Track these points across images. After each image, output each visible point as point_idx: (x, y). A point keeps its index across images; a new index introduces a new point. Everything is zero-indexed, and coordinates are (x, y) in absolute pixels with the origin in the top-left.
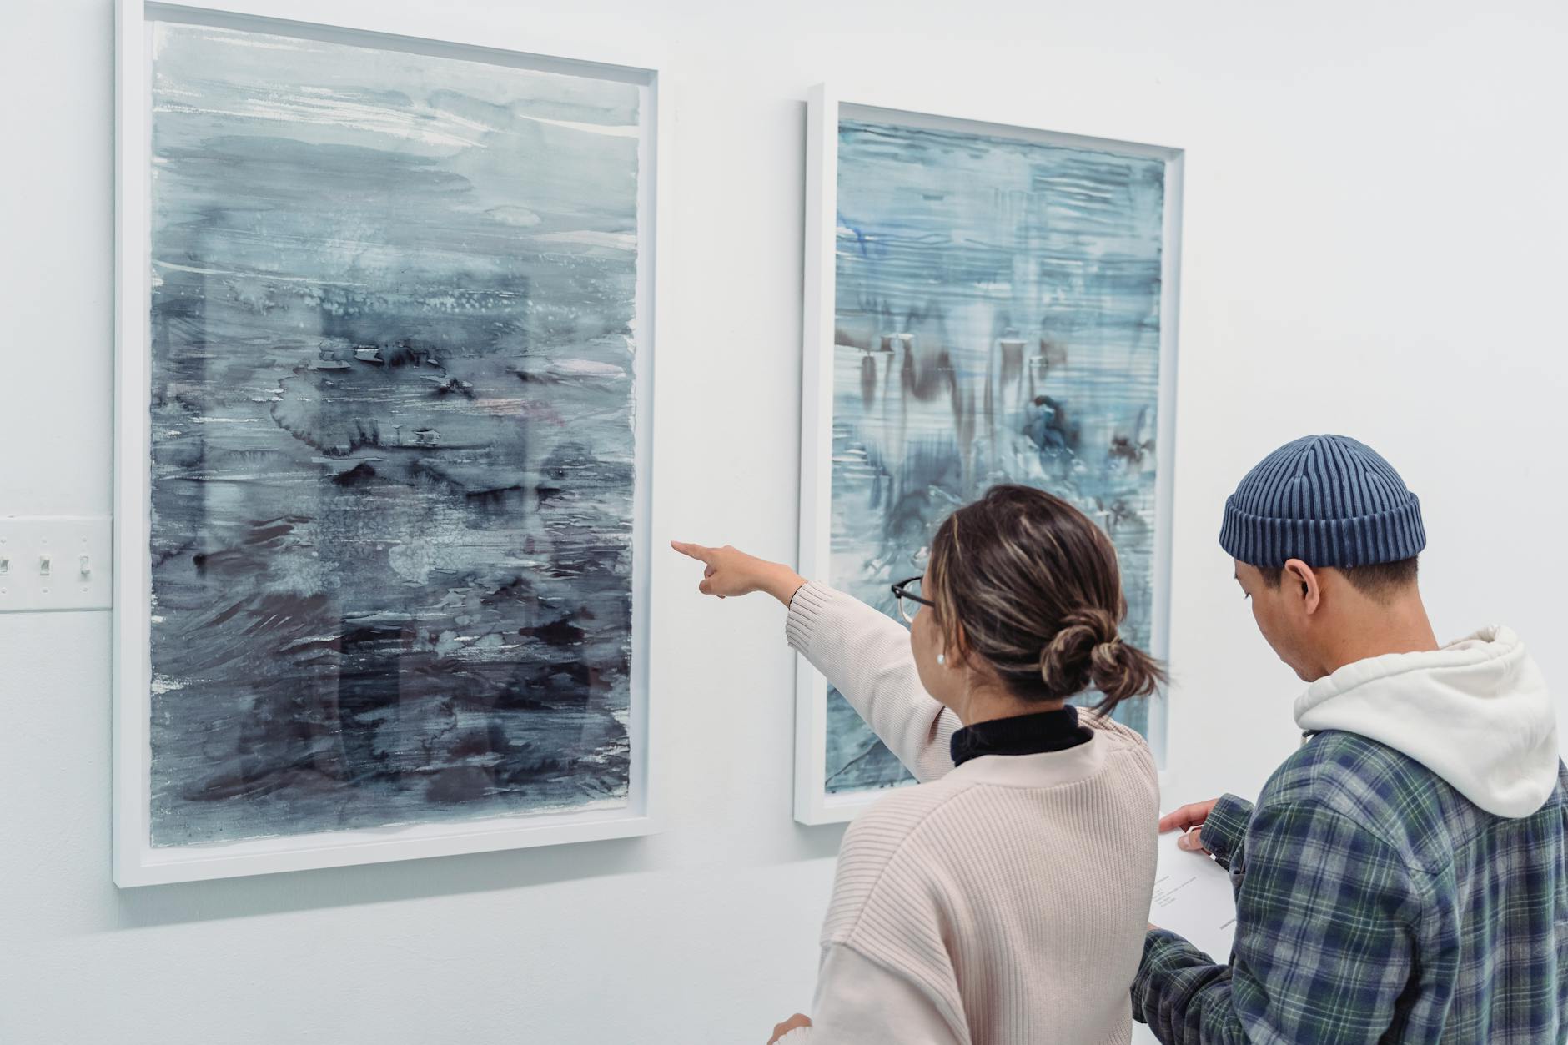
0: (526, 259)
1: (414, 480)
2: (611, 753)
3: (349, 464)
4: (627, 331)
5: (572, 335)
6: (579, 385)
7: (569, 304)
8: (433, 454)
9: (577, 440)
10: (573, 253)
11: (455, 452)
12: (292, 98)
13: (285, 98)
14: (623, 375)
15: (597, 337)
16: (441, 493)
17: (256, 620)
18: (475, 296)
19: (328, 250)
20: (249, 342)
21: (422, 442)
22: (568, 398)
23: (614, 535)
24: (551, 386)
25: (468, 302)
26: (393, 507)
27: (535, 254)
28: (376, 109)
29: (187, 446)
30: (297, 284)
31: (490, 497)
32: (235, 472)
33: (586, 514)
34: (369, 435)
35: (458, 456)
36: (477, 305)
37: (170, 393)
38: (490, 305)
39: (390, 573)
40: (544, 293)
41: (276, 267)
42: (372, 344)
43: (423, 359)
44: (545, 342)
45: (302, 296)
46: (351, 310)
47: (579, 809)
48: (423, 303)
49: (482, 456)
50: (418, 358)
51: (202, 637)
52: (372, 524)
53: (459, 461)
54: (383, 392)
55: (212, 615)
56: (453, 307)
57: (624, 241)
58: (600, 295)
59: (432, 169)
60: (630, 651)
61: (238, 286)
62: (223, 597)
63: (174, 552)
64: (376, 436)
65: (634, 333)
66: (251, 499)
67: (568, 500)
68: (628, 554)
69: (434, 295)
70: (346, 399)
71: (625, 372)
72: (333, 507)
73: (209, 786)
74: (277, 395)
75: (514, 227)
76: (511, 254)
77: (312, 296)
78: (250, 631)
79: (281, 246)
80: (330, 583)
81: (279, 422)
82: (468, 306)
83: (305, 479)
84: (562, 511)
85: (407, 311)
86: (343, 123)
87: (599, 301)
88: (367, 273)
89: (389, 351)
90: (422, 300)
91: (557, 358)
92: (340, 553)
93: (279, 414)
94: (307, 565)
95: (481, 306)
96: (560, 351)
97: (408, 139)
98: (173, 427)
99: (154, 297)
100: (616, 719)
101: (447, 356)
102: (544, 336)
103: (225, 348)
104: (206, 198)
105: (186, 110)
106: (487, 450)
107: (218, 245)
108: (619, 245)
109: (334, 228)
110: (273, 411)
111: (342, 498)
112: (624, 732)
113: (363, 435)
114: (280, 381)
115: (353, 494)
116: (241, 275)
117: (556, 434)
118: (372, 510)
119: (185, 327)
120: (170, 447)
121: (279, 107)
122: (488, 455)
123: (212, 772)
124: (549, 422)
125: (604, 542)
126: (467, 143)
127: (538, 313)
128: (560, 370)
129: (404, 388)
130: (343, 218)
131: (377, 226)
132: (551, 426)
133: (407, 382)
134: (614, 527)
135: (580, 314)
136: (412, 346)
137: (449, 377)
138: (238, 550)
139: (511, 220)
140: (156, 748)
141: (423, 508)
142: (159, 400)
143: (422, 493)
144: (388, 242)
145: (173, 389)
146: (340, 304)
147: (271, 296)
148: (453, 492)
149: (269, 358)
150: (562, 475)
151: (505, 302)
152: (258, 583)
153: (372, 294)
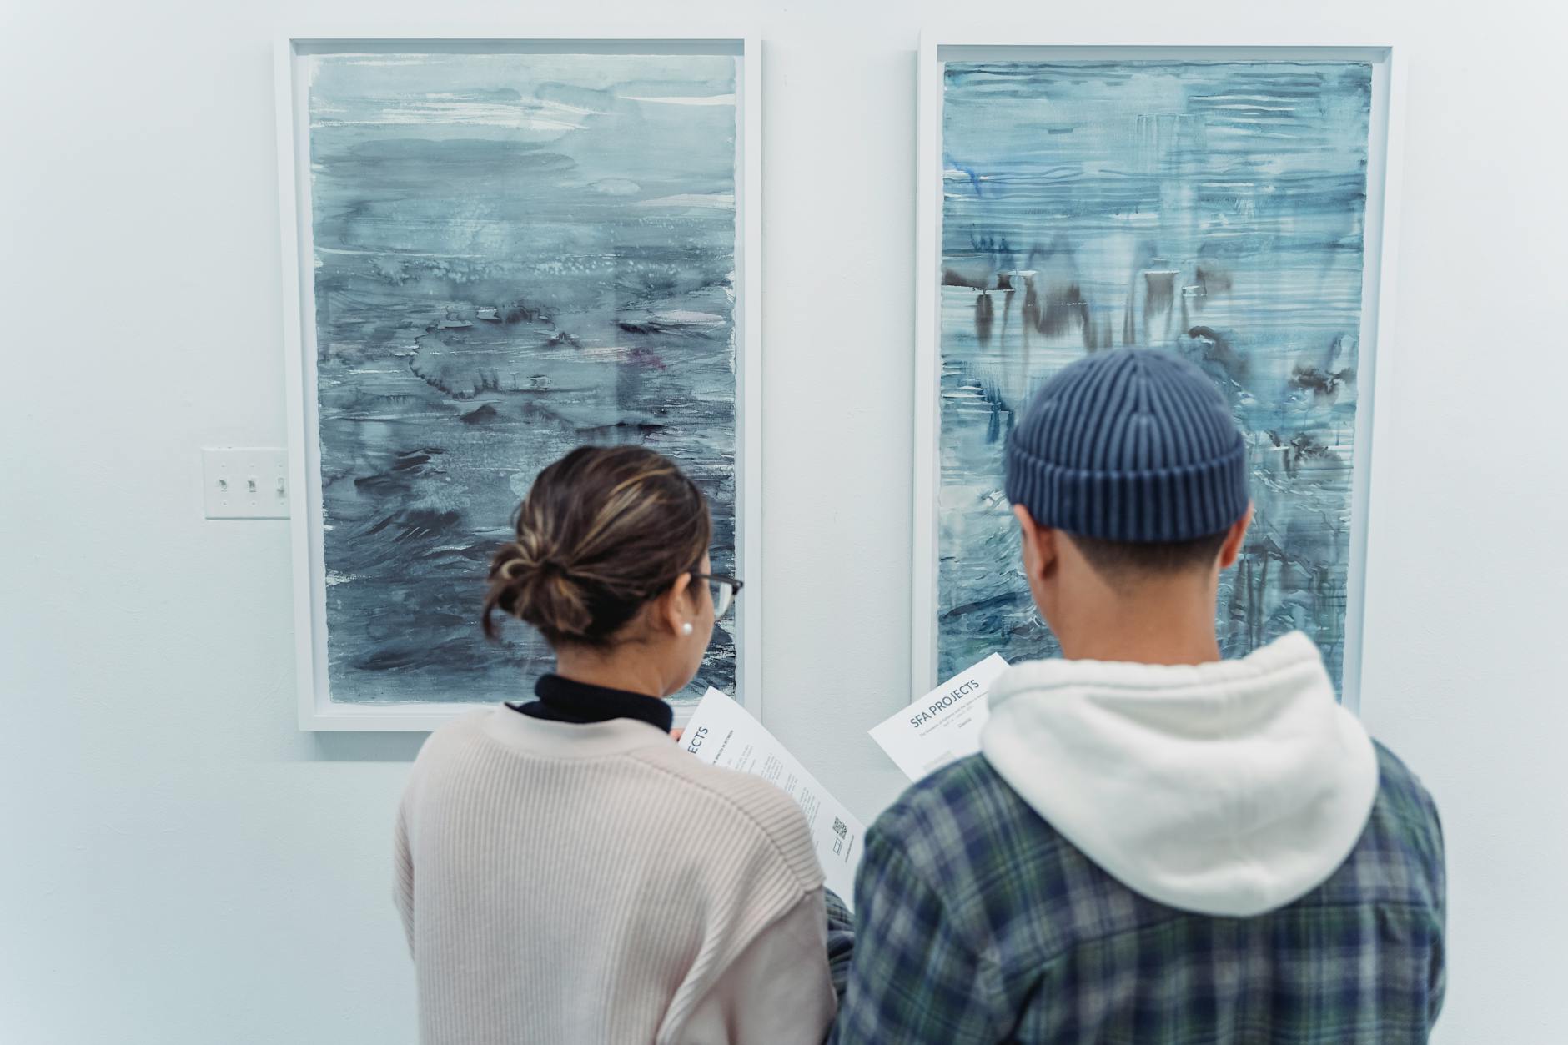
0: (626, 224)
1: (530, 419)
2: (718, 657)
3: (473, 405)
4: (726, 283)
5: (672, 289)
6: (680, 334)
7: (669, 261)
8: (545, 396)
9: (677, 382)
10: (671, 216)
11: (565, 394)
12: (419, 104)
13: (413, 105)
14: (723, 323)
15: (697, 290)
16: (554, 429)
17: (403, 531)
18: (580, 260)
19: (452, 229)
20: (391, 308)
21: (536, 387)
22: (669, 345)
23: (717, 466)
24: (653, 336)
25: (574, 265)
26: (512, 441)
27: (635, 218)
28: (490, 106)
29: (346, 393)
30: (426, 259)
31: (597, 432)
32: (382, 413)
33: (689, 446)
34: (490, 381)
35: (567, 398)
36: (582, 267)
37: (332, 352)
38: (593, 267)
39: (511, 496)
40: (644, 253)
41: (409, 246)
42: (492, 305)
43: (535, 316)
44: (646, 297)
45: (431, 268)
46: (473, 278)
47: (688, 703)
48: (534, 269)
49: (589, 397)
50: (531, 316)
51: (362, 543)
52: (495, 454)
53: (569, 402)
54: (502, 345)
55: (369, 526)
56: (560, 270)
57: (723, 201)
58: (698, 252)
59: (540, 152)
60: (734, 569)
61: (380, 263)
62: (377, 512)
63: (339, 476)
64: (496, 382)
65: (733, 284)
66: (396, 434)
67: (671, 435)
68: (731, 483)
69: (543, 261)
70: (470, 352)
71: (724, 320)
72: (462, 441)
73: (372, 659)
74: (414, 350)
75: (616, 197)
76: (614, 221)
77: (439, 268)
78: (398, 540)
79: (413, 228)
80: (461, 503)
81: (416, 372)
82: (573, 268)
83: (438, 418)
84: (666, 445)
85: (520, 276)
86: (462, 121)
87: (698, 257)
88: (486, 245)
89: (506, 310)
90: (533, 266)
91: (658, 310)
92: (469, 479)
93: (416, 365)
94: (442, 488)
95: (586, 268)
96: (660, 303)
97: (518, 128)
98: (335, 378)
99: (316, 276)
100: (722, 627)
101: (557, 313)
102: (645, 291)
103: (372, 314)
104: (353, 194)
105: (335, 124)
106: (594, 392)
107: (364, 230)
108: (718, 206)
109: (456, 210)
110: (411, 363)
111: (469, 434)
112: (730, 640)
113: (485, 381)
114: (416, 339)
115: (478, 430)
116: (382, 254)
117: (657, 378)
118: (495, 443)
119: (340, 298)
120: (333, 393)
121: (408, 114)
122: (595, 397)
123: (374, 648)
124: (651, 367)
125: (707, 472)
126: (570, 127)
127: (638, 271)
128: (660, 321)
129: (519, 341)
130: (464, 201)
131: (493, 205)
132: (652, 370)
133: (521, 336)
134: (716, 459)
135: (679, 270)
136: (526, 305)
137: (558, 330)
138: (387, 475)
139: (612, 191)
140: (332, 627)
141: (539, 442)
142: (324, 357)
143: (536, 430)
144: (502, 219)
145: (334, 348)
146: (463, 273)
147: (405, 270)
148: (564, 428)
149: (407, 320)
150: (664, 413)
151: (608, 263)
152: (404, 502)
153: (490, 263)
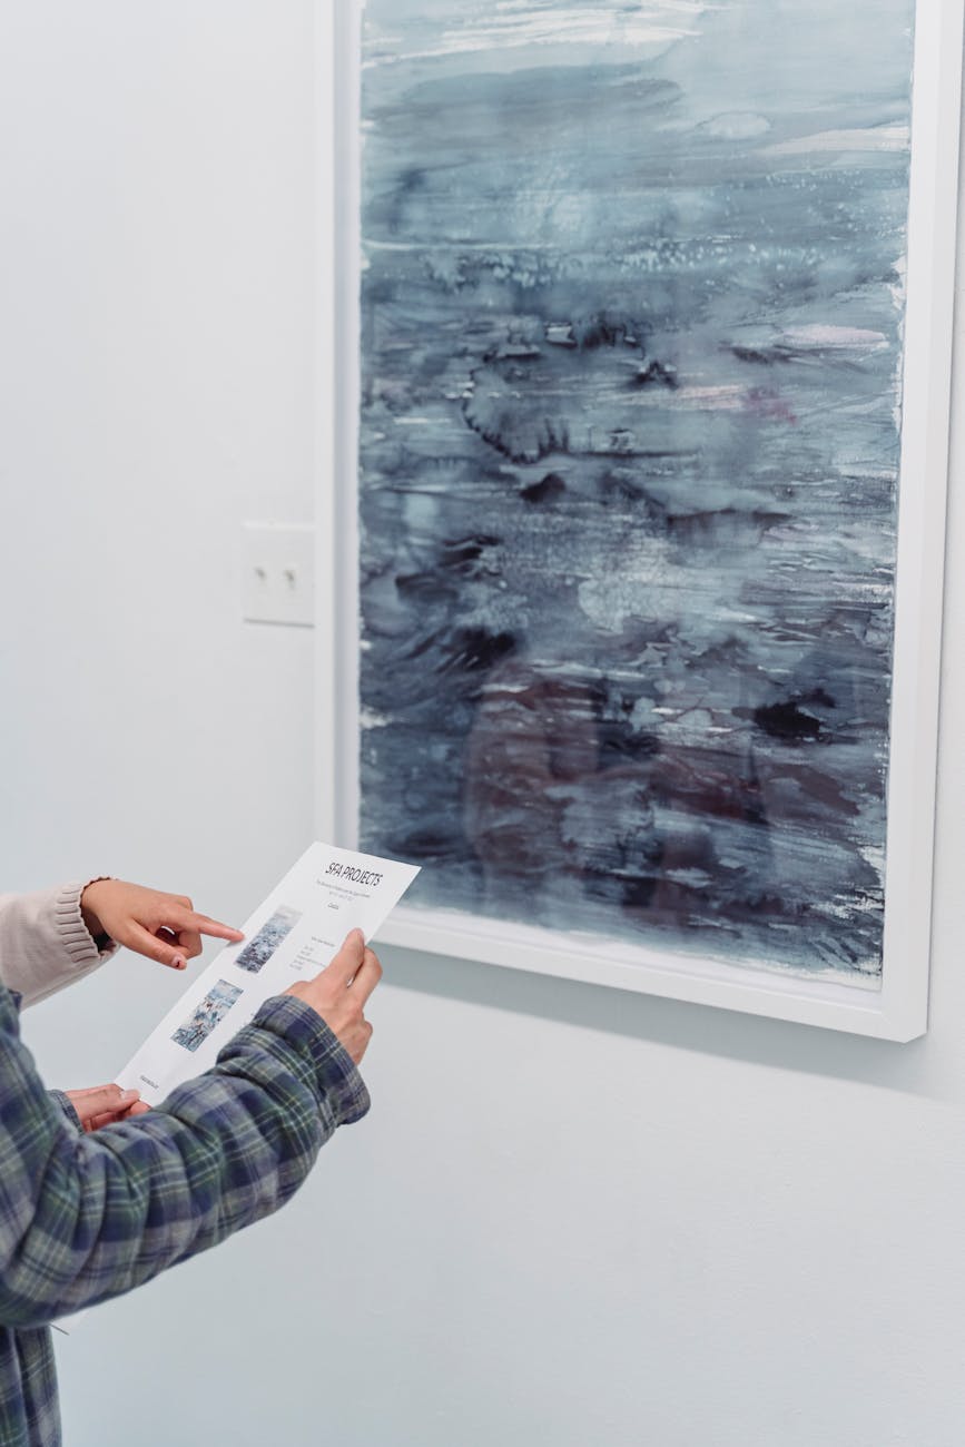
0: (749, 186)
1: (608, 497)
2: (857, 907)
4: (892, 277)
5: (811, 290)
6: (819, 363)
7: (808, 243)
8: (627, 462)
9: (812, 444)
10: (815, 167)
11: (655, 460)
12: (486, 21)
13: (479, 22)
14: (885, 345)
15: (847, 290)
16: (638, 514)
17: (448, 657)
18: (682, 246)
19: (519, 206)
20: (444, 327)
21: (616, 447)
22: (802, 382)
23: (868, 586)
24: (779, 367)
25: (673, 255)
26: (583, 530)
27: (761, 175)
28: (573, 13)
29: (389, 452)
30: (488, 252)
31: (696, 522)
32: (429, 482)
33: (826, 552)
34: (559, 438)
35: (657, 467)
36: (684, 258)
37: (376, 391)
38: (699, 256)
39: (579, 615)
40: (771, 231)
41: (467, 234)
42: (566, 321)
43: (619, 337)
44: (772, 304)
45: (491, 266)
46: (543, 279)
47: (810, 975)
48: (621, 262)
49: (687, 466)
50: (614, 336)
51: (402, 670)
52: (562, 551)
53: (659, 472)
54: (577, 382)
55: (409, 646)
56: (655, 264)
57: (891, 137)
58: (850, 226)
59: (635, 78)
60: (887, 762)
61: (433, 261)
62: (420, 628)
63: (379, 571)
64: (566, 439)
65: (902, 278)
66: (444, 514)
67: (801, 531)
68: (888, 616)
69: (633, 250)
70: (535, 393)
71: (887, 339)
72: (522, 528)
73: (409, 840)
74: (469, 390)
75: (734, 141)
76: (730, 181)
77: (501, 266)
78: (441, 670)
79: (472, 207)
80: (518, 622)
81: (469, 422)
82: (672, 260)
83: (493, 492)
84: (793, 547)
85: (604, 275)
86: (538, 40)
87: (849, 235)
88: (561, 229)
89: (583, 329)
90: (619, 258)
91: (789, 324)
92: (528, 585)
93: (470, 412)
94: (495, 597)
95: (689, 259)
96: (793, 314)
97: (609, 44)
98: (378, 429)
99: (363, 282)
100: (866, 858)
101: (647, 330)
102: (770, 293)
103: (422, 336)
104: (405, 160)
105: (389, 59)
106: (694, 458)
107: (416, 212)
108: (884, 146)
109: (526, 176)
110: (465, 408)
111: (531, 517)
112: (877, 881)
113: (552, 438)
114: (472, 372)
115: (542, 512)
116: (435, 248)
117: (782, 437)
118: (561, 533)
119: (388, 314)
120: (375, 452)
121: (474, 36)
122: (695, 465)
123: (409, 826)
124: (774, 418)
125: (852, 595)
126: (677, 33)
127: (763, 262)
128: (792, 342)
129: (598, 376)
130: (536, 163)
131: (572, 166)
132: (777, 423)
133: (600, 367)
134: (866, 574)
135: (822, 257)
136: (607, 319)
137: (649, 359)
138: (432, 574)
139: (730, 133)
140: (365, 788)
141: (618, 534)
142: (367, 400)
143: (617, 514)
144: (583, 186)
145: (379, 385)
146: (531, 273)
147: (462, 270)
148: (652, 514)
149: (461, 345)
150: (791, 494)
151: (719, 250)
152: (450, 615)
153: (565, 255)
